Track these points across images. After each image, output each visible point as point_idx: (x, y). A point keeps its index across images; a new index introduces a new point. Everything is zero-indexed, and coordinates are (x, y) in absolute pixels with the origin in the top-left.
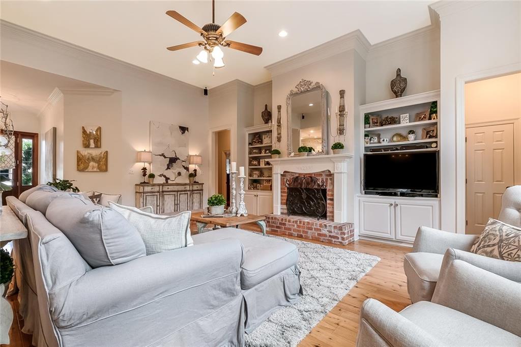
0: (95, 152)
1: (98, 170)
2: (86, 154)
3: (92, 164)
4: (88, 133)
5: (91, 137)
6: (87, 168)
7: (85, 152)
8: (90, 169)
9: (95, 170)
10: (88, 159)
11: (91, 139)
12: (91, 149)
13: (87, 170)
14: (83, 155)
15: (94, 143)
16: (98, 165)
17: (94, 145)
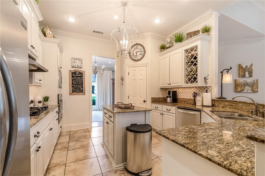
0: (249, 80)
1: (252, 92)
2: (242, 81)
3: (247, 87)
4: (244, 67)
5: (246, 70)
6: (243, 90)
7: (241, 80)
8: (245, 91)
9: (249, 91)
10: (244, 84)
11: (246, 71)
12: (246, 78)
13: (243, 92)
14: (240, 82)
15: (249, 74)
16: (252, 88)
17: (248, 75)
